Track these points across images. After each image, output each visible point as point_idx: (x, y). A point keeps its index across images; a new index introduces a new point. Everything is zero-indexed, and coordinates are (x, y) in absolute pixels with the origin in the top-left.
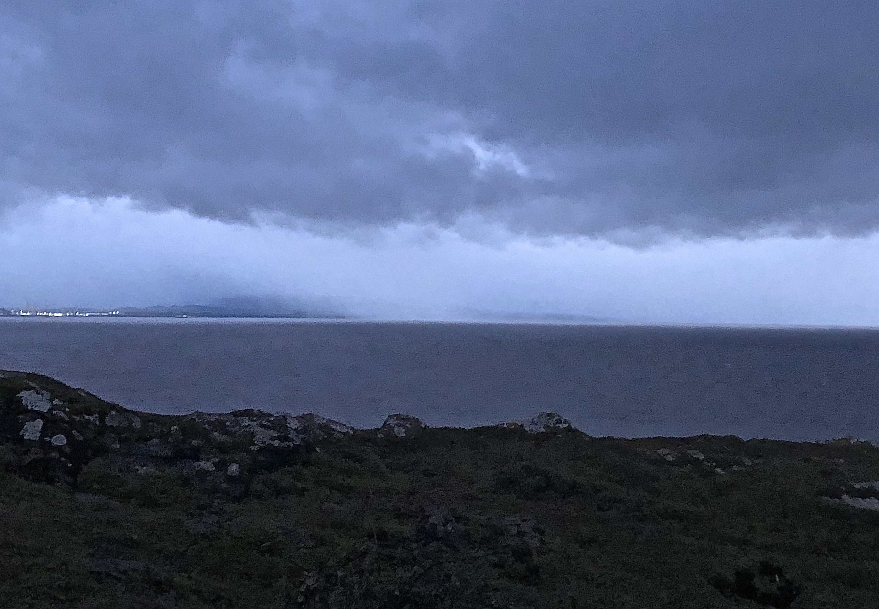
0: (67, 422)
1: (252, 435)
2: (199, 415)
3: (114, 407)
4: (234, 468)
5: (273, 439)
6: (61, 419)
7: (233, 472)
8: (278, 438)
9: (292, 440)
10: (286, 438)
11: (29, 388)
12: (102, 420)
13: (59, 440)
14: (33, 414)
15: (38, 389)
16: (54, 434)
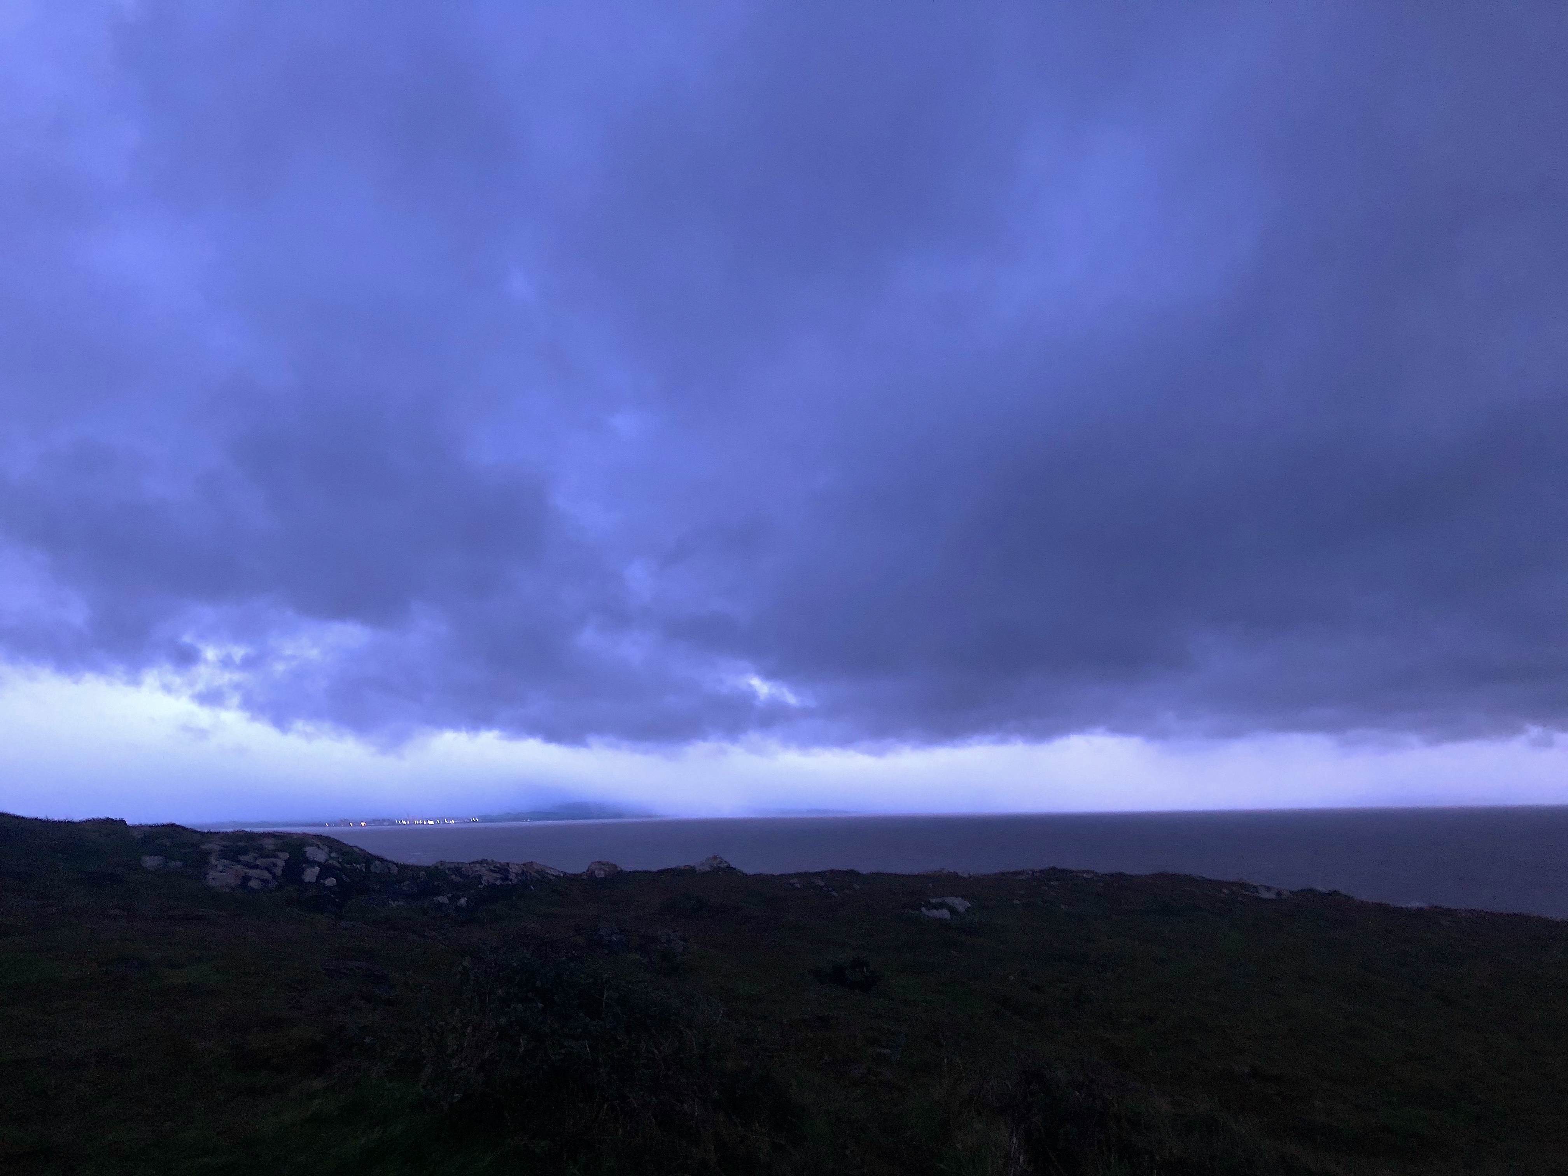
0: (338, 869)
1: (481, 877)
2: (442, 863)
3: (378, 858)
4: (463, 901)
5: (497, 879)
6: (334, 867)
7: (461, 904)
8: (501, 879)
9: (511, 880)
10: (506, 878)
11: (312, 845)
12: (368, 867)
13: (331, 881)
14: (314, 863)
15: (321, 845)
16: (327, 877)
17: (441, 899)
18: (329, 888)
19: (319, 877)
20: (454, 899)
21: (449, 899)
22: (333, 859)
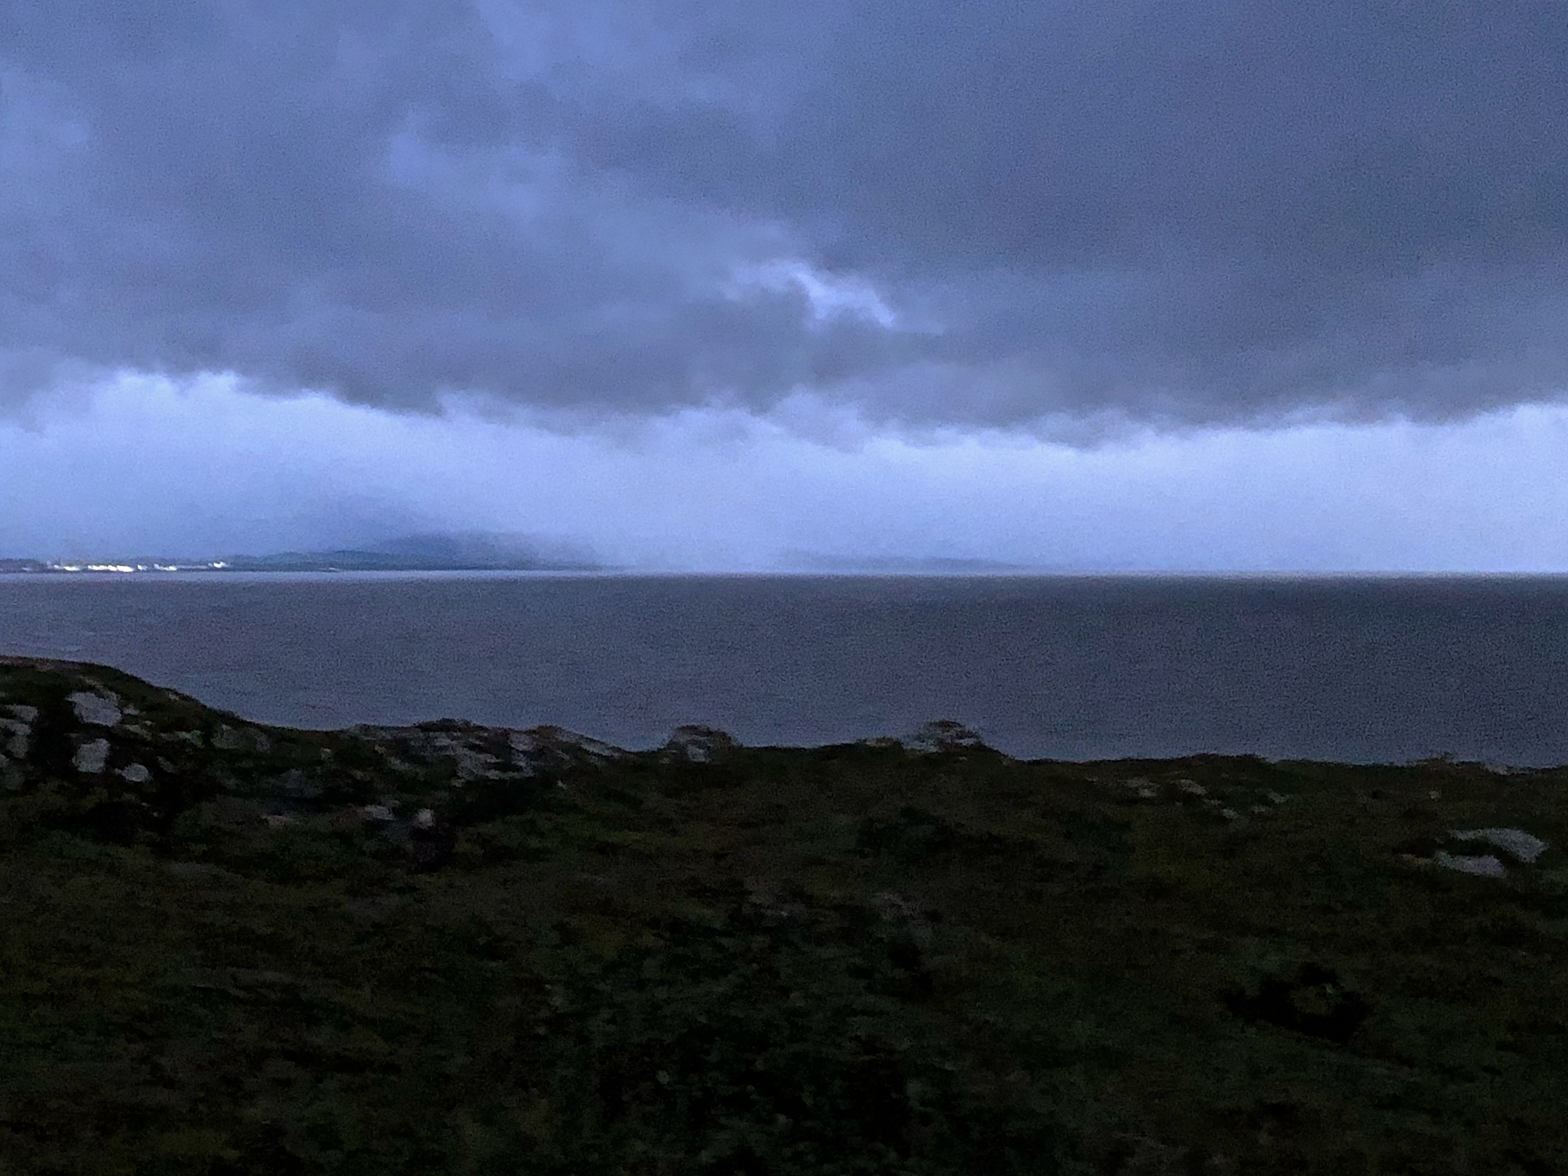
0: (149, 744)
1: (454, 761)
3: (223, 716)
4: (426, 816)
5: (488, 766)
6: (139, 740)
7: (423, 825)
8: (498, 766)
9: (519, 769)
10: (507, 765)
12: (206, 738)
13: (137, 773)
14: (95, 731)
15: (99, 686)
16: (129, 763)
17: (378, 812)
18: (137, 787)
19: (111, 761)
20: (405, 812)
21: (394, 811)
22: (133, 719)
